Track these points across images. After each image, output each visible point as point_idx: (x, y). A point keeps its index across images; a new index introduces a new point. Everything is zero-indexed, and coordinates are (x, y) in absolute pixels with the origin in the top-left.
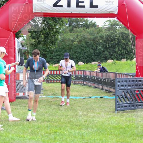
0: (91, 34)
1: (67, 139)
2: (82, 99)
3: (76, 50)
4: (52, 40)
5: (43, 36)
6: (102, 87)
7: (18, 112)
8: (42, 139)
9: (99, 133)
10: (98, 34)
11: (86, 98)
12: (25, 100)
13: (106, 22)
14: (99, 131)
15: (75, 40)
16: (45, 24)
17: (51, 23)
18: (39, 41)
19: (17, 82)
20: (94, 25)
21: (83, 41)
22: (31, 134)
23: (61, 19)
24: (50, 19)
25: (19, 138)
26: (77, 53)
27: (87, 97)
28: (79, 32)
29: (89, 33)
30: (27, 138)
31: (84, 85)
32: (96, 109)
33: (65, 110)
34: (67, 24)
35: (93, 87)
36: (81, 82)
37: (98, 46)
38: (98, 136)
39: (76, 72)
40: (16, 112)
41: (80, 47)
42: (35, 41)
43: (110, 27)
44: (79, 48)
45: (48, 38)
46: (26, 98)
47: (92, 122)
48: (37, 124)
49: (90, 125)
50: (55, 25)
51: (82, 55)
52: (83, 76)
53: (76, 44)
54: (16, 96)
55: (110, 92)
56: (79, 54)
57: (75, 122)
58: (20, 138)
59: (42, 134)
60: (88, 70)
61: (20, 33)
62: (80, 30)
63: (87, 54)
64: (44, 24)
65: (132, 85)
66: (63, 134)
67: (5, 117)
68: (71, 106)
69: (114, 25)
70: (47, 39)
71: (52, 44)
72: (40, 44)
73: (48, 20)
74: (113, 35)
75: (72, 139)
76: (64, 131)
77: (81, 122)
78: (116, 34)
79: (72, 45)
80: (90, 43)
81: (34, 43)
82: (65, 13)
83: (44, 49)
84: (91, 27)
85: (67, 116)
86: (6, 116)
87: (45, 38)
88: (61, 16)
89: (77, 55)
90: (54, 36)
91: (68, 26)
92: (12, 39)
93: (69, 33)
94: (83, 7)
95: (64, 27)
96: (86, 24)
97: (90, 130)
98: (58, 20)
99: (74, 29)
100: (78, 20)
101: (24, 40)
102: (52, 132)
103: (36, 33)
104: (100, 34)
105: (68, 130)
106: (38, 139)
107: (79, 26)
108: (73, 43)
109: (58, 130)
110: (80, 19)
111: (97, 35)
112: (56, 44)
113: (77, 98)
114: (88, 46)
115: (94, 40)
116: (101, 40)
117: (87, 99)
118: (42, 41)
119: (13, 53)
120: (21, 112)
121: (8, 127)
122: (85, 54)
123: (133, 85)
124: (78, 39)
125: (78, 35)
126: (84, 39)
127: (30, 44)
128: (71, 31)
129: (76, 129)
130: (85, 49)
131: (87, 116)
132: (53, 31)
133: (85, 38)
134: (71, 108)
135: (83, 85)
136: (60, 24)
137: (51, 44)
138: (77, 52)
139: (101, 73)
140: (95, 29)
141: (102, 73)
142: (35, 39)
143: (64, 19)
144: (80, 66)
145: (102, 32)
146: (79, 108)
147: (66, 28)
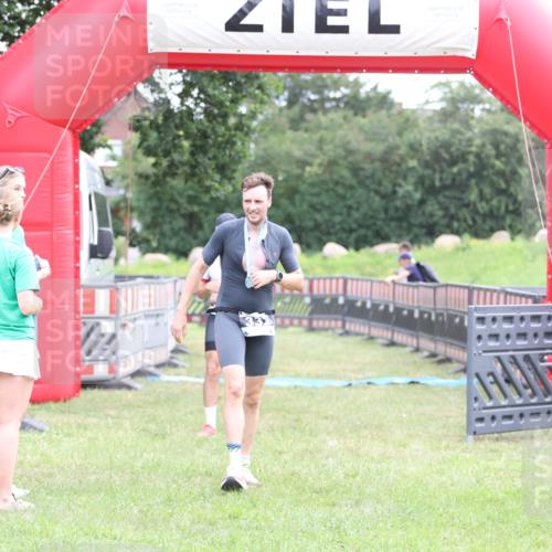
0: (372, 136)
1: (278, 543)
2: (337, 388)
3: (315, 200)
4: (221, 161)
5: (186, 144)
6: (415, 341)
7: (90, 439)
8: (181, 544)
9: (403, 521)
10: (400, 134)
11: (354, 383)
12: (117, 393)
13: (433, 87)
14: (403, 512)
15: (310, 159)
16: (196, 99)
17: (216, 92)
18: (172, 165)
19: (85, 324)
20: (383, 101)
21: (341, 162)
22: (142, 527)
23: (257, 77)
24: (213, 77)
25: (93, 541)
26: (319, 211)
27: (357, 379)
28: (326, 129)
29: (366, 133)
30: (122, 542)
31: (347, 333)
32: (391, 426)
33: (272, 430)
34: (282, 97)
35: (381, 341)
36: (333, 323)
37: (400, 181)
38: (400, 533)
39: (315, 282)
40: (82, 440)
41: (331, 186)
42: (155, 165)
43: (450, 108)
44: (327, 191)
45: (205, 153)
46: (121, 386)
47: (377, 478)
48: (163, 486)
49: (368, 491)
50: (235, 101)
51: (337, 219)
52: (341, 301)
53: (317, 175)
54: (85, 377)
55: (448, 360)
56: (326, 215)
57: (310, 479)
58: (97, 541)
59: (182, 524)
60: (362, 275)
61: (97, 133)
62: (332, 120)
63: (356, 215)
64: (192, 96)
65: (530, 335)
66: (263, 524)
67: (39, 457)
68: (295, 417)
69: (463, 101)
70: (201, 155)
71: (224, 176)
72: (176, 174)
73: (205, 81)
74: (460, 140)
75: (297, 545)
76: (269, 513)
77: (334, 478)
78: (469, 134)
79: (299, 177)
80: (371, 171)
81: (151, 171)
82: (272, 53)
83: (191, 193)
84: (373, 108)
85: (280, 453)
86: (42, 455)
87: (193, 154)
88: (258, 67)
89: (318, 217)
90: (230, 143)
91: (284, 104)
92: (65, 156)
93: (290, 134)
94: (344, 29)
95: (268, 111)
96: (355, 97)
97: (368, 510)
98: (246, 83)
99: (309, 116)
100: (323, 79)
101: (113, 158)
102: (221, 516)
103: (159, 132)
104: (410, 136)
105: (285, 507)
106: (166, 545)
107: (328, 105)
108: (304, 169)
109: (244, 511)
110: (331, 77)
111: (398, 138)
112: (237, 175)
113: (320, 383)
114: (361, 183)
115: (385, 159)
116: (412, 158)
117: (357, 387)
118: (183, 164)
119: (70, 209)
120: (101, 438)
121: (49, 498)
122: (349, 215)
123: (536, 335)
124: (325, 154)
125: (321, 141)
126: (346, 158)
127: (136, 174)
128: (295, 124)
129: (315, 507)
130: (348, 195)
131: (358, 455)
132: (224, 123)
133: (350, 152)
134: (294, 424)
135: (341, 335)
136: (254, 97)
137: (217, 177)
138: (319, 207)
139: (411, 290)
140: (389, 116)
141: (418, 286)
142: (155, 155)
143: (267, 78)
144: (330, 262)
145: (417, 126)
146: (325, 421)
147: (277, 111)
